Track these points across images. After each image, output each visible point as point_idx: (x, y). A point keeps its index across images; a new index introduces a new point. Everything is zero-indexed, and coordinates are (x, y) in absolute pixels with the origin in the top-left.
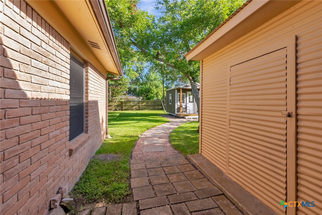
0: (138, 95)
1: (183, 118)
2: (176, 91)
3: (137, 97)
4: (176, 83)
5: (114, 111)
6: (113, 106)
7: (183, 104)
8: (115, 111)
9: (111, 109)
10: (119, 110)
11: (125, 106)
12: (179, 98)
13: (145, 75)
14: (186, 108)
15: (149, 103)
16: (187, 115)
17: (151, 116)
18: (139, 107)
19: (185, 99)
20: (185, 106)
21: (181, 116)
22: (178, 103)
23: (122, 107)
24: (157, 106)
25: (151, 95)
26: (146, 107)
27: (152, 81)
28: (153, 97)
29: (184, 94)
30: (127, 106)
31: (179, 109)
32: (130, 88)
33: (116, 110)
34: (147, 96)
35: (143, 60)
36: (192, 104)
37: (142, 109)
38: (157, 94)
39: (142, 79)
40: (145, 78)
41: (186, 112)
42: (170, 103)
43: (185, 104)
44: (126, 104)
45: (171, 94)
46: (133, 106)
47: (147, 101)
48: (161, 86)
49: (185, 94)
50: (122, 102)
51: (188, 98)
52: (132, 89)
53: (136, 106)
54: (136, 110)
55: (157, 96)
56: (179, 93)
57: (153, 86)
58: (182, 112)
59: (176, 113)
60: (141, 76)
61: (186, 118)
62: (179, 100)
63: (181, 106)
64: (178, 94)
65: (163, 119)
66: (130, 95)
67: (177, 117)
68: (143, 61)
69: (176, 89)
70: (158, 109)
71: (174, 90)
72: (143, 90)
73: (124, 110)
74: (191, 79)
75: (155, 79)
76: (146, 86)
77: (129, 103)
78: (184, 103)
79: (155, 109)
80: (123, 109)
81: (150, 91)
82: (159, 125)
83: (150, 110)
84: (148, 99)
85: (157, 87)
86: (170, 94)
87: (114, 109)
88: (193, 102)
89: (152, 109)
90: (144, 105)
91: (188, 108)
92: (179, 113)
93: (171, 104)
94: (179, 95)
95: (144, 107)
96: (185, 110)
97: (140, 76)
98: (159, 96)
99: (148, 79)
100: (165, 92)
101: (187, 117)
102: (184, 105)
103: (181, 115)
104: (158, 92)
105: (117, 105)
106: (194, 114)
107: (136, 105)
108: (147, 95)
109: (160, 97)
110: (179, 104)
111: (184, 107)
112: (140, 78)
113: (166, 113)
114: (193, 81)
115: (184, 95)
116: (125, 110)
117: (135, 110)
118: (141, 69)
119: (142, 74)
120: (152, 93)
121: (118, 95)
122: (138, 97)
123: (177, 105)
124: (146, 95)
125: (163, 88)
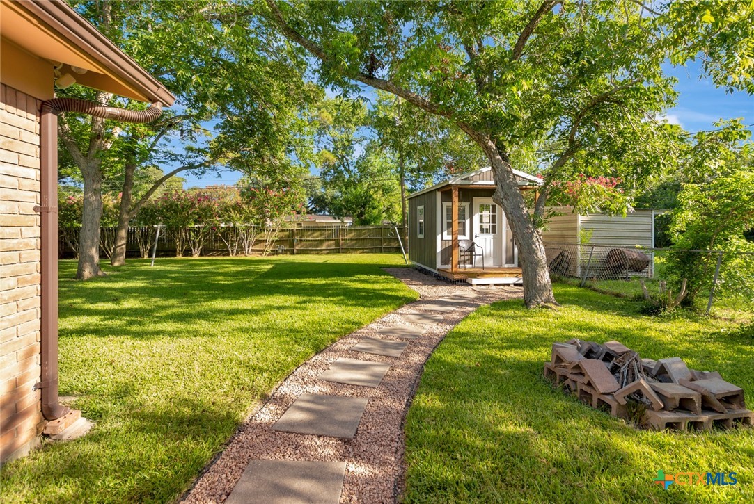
0: (338, 213)
1: (464, 283)
2: (439, 195)
3: (335, 218)
4: (438, 179)
5: (269, 255)
6: (267, 243)
7: (460, 237)
8: (273, 255)
9: (263, 251)
10: (285, 252)
11: (301, 241)
12: (450, 217)
13: (357, 162)
14: (471, 249)
15: (365, 234)
16: (476, 275)
17: (361, 274)
18: (337, 243)
19: (468, 221)
20: (469, 245)
21: (456, 277)
22: (445, 233)
23: (292, 245)
24: (385, 242)
25: (371, 211)
26: (356, 244)
27: (373, 175)
28: (378, 217)
29: (463, 204)
30: (304, 243)
31: (448, 253)
32: (324, 197)
33: (275, 252)
34: (362, 216)
35: (350, 121)
36: (490, 236)
37: (346, 251)
38: (388, 209)
39: (348, 170)
40: (356, 169)
41: (471, 263)
42: (421, 233)
43: (468, 237)
44: (303, 236)
45: (422, 207)
46: (321, 242)
47: (358, 227)
48: (397, 188)
49: (467, 205)
50: (292, 230)
51: (476, 218)
52: (327, 199)
53: (330, 242)
54: (330, 251)
55: (390, 216)
56: (450, 204)
57: (376, 189)
58: (459, 263)
59: (439, 266)
60: (345, 164)
61: (471, 285)
62: (450, 225)
63: (455, 244)
64: (445, 204)
65: (395, 286)
66: (324, 214)
67: (442, 279)
68: (349, 124)
69: (438, 189)
70: (389, 251)
71: (432, 193)
72: (351, 198)
73: (297, 254)
74: (494, 147)
75: (382, 171)
76: (359, 189)
77: (309, 233)
78: (464, 234)
79: (380, 251)
80: (295, 251)
81: (369, 201)
82: (372, 320)
83: (368, 253)
84: (365, 222)
85: (386, 191)
86: (419, 208)
87: (269, 249)
88: (494, 231)
89: (371, 251)
90: (352, 240)
91: (477, 251)
92: (450, 266)
93: (421, 236)
94: (450, 210)
95: (353, 245)
96: (467, 258)
97: (344, 166)
98: (395, 216)
99: (363, 170)
100: (407, 202)
101: (475, 281)
102: (463, 240)
103: (456, 273)
104: (391, 205)
105: (276, 238)
106: (498, 270)
107: (331, 240)
108: (361, 214)
109: (397, 219)
110: (447, 237)
111: (464, 245)
112: (342, 168)
113: (408, 263)
114: (498, 157)
115: (464, 210)
116: (300, 253)
117: (326, 252)
118: (344, 145)
119: (348, 158)
120: (373, 208)
121: (280, 213)
122: (339, 219)
123: (443, 239)
124: (358, 211)
125: (403, 191)
